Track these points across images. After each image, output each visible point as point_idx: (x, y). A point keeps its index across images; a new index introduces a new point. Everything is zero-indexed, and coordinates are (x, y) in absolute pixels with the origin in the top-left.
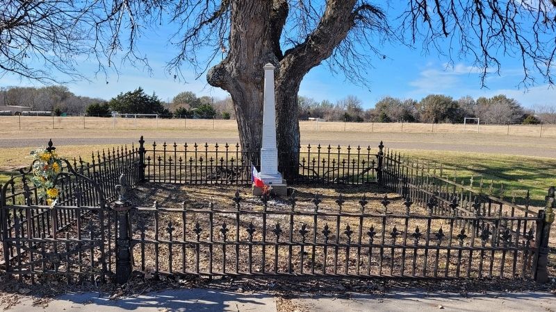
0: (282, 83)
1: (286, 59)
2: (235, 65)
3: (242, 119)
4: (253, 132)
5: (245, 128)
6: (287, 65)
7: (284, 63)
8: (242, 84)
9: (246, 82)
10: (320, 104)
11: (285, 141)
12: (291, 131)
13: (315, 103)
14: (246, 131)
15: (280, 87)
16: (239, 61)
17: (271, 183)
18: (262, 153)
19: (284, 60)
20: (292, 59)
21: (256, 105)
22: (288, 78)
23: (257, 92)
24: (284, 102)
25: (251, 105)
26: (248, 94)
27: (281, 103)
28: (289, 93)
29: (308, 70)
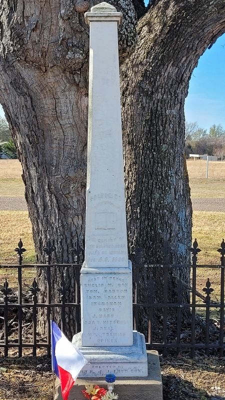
0: (144, 75)
1: (154, 12)
2: (9, 17)
3: (33, 172)
4: (63, 210)
5: (43, 198)
6: (158, 27)
7: (149, 24)
8: (29, 75)
9: (41, 68)
10: (208, 132)
11: (153, 226)
12: (169, 198)
13: (200, 131)
14: (45, 206)
15: (139, 86)
16: (19, 7)
17: (111, 378)
18: (83, 279)
19: (148, 15)
20: (170, 12)
21: (69, 133)
22: (160, 62)
23: (72, 95)
24: (150, 123)
25: (56, 134)
26: (47, 102)
27: (142, 128)
28: (162, 101)
29: (213, 39)
